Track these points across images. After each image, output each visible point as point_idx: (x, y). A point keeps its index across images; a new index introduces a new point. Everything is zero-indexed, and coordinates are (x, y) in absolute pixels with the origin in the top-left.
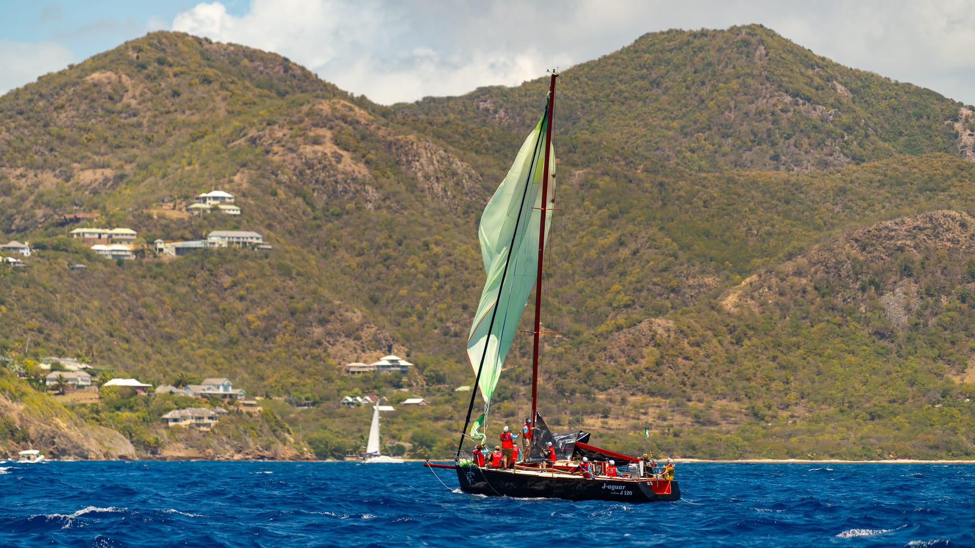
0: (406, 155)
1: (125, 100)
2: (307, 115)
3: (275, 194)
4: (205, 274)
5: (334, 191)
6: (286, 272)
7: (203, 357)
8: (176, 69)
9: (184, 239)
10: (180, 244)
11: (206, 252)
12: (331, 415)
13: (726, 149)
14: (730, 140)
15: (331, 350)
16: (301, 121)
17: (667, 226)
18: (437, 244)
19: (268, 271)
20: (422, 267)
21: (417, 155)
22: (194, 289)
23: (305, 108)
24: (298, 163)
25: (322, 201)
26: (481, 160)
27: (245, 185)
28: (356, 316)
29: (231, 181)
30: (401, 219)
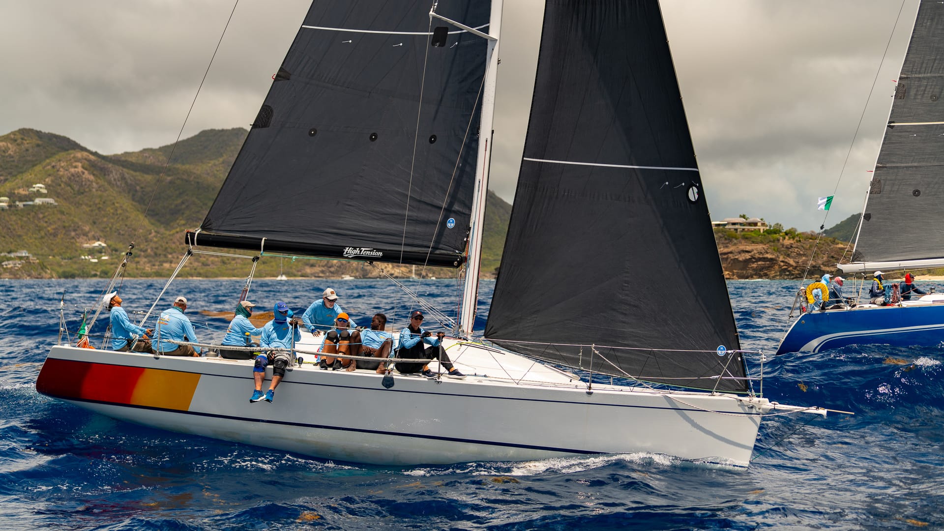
1: (9, 152)
2: (73, 158)
3: (60, 185)
4: (33, 214)
5: (82, 184)
6: (62, 213)
7: (32, 243)
8: (28, 142)
9: (26, 201)
10: (25, 203)
11: (34, 206)
15: (77, 240)
16: (70, 160)
19: (56, 212)
20: (112, 211)
21: (112, 172)
22: (29, 219)
24: (69, 175)
26: (135, 174)
27: (50, 182)
28: (87, 228)
29: (45, 181)
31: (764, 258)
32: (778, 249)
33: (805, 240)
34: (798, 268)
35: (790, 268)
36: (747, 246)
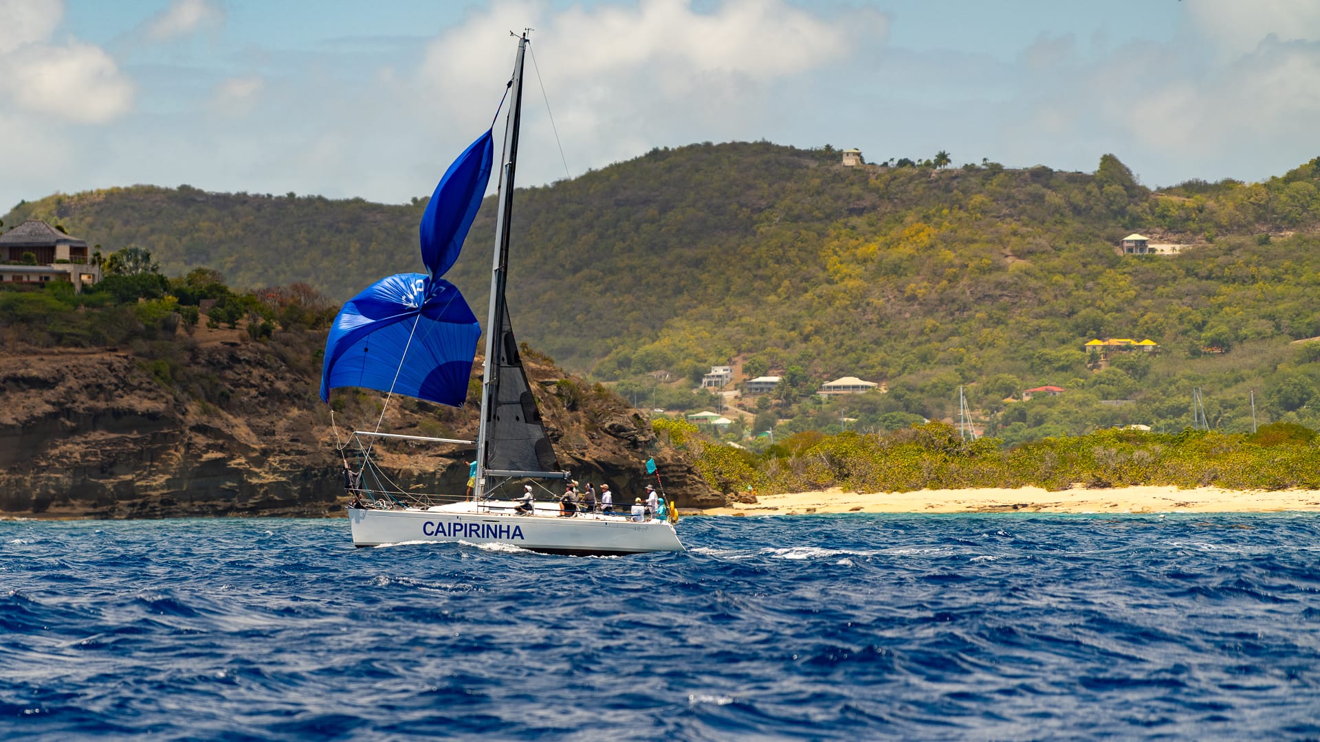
31: (117, 414)
32: (173, 370)
33: (286, 327)
34: (274, 460)
35: (239, 462)
36: (32, 359)
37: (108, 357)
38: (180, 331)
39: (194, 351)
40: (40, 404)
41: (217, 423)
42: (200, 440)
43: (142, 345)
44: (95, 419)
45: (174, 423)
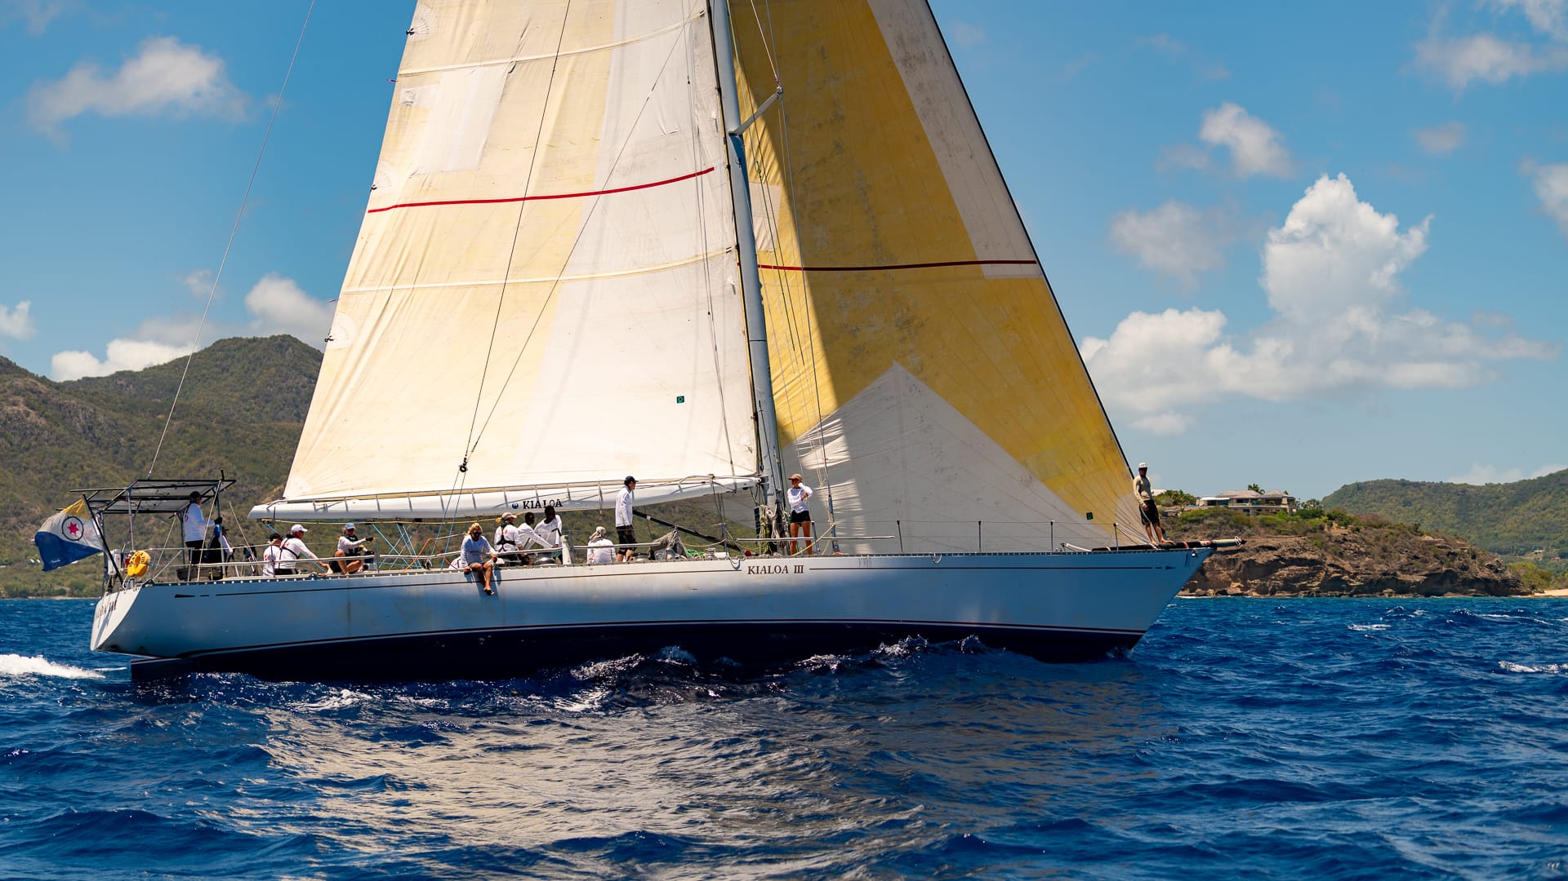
0: (70, 412)
12: (20, 570)
13: (267, 409)
14: (270, 404)
15: (21, 531)
17: (230, 455)
18: (88, 466)
23: (7, 384)
25: (16, 441)
26: (116, 415)
30: (65, 451)
31: (1300, 560)
32: (1322, 543)
33: (1366, 528)
34: (1359, 577)
35: (1346, 577)
36: (1270, 540)
37: (1298, 539)
38: (1326, 530)
39: (1330, 536)
40: (1272, 556)
41: (1337, 563)
42: (1331, 569)
43: (1312, 535)
44: (1293, 562)
45: (1321, 563)
